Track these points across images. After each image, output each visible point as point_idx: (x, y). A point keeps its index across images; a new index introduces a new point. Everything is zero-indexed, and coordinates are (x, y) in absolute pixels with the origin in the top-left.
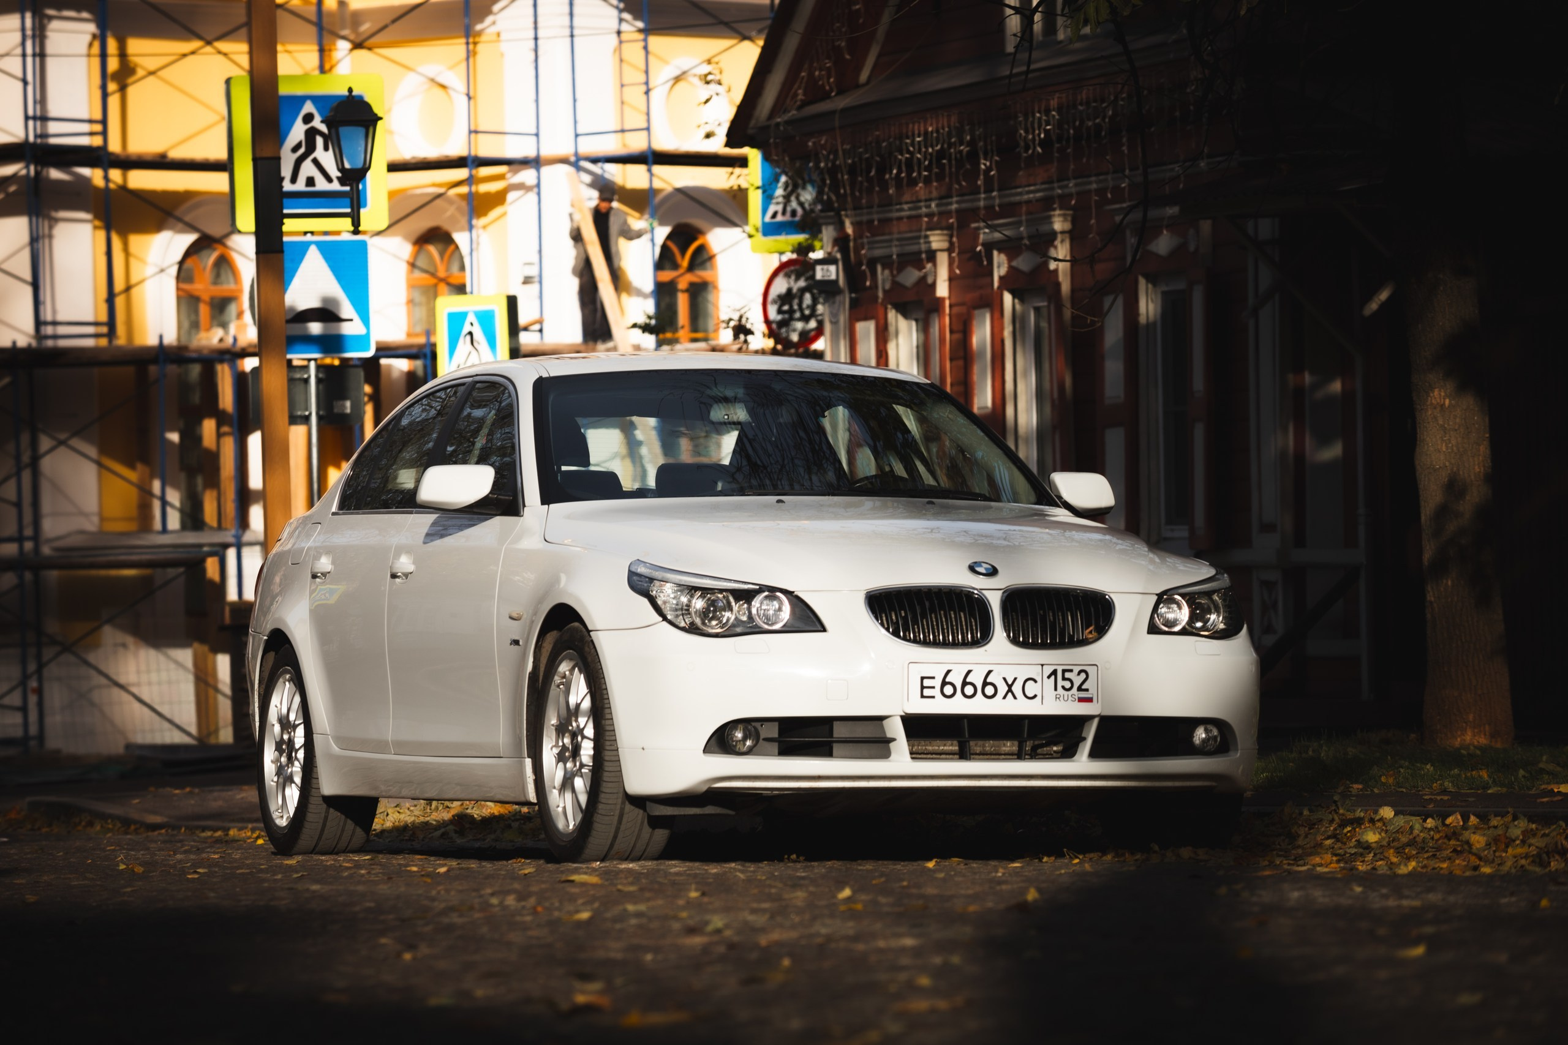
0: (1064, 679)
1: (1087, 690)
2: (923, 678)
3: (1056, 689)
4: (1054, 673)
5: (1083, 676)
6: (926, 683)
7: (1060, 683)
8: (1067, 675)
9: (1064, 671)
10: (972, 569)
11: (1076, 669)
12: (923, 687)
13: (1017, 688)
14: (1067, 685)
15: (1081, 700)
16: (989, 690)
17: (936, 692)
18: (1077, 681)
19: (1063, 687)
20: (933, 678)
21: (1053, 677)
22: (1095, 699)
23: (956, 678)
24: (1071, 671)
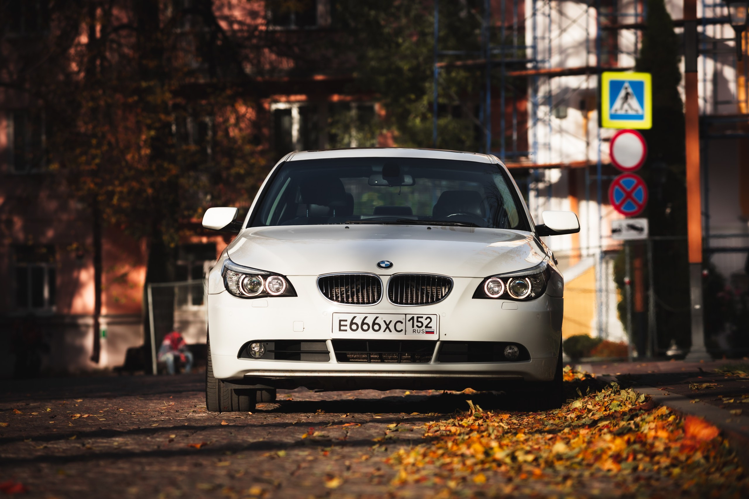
0: (418, 321)
1: (431, 327)
2: (340, 321)
3: (413, 327)
4: (413, 318)
5: (429, 320)
6: (342, 323)
7: (416, 323)
8: (420, 320)
9: (418, 318)
10: (379, 265)
11: (425, 317)
12: (340, 325)
13: (391, 326)
14: (420, 325)
15: (427, 332)
16: (376, 327)
17: (348, 328)
18: (425, 323)
19: (417, 326)
20: (346, 321)
21: (412, 321)
22: (435, 332)
23: (359, 321)
24: (422, 317)
